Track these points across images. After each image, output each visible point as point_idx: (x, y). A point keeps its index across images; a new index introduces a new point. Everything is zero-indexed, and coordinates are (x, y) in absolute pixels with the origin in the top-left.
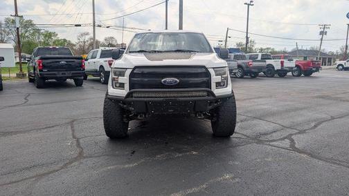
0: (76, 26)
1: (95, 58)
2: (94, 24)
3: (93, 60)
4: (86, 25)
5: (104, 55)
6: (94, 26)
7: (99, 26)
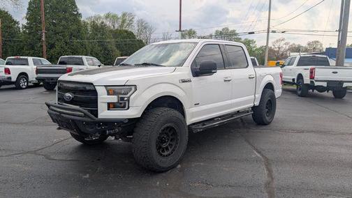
0: (250, 33)
1: (292, 64)
2: (268, 30)
3: (290, 67)
4: (259, 32)
5: (302, 62)
6: (268, 32)
7: (274, 32)
